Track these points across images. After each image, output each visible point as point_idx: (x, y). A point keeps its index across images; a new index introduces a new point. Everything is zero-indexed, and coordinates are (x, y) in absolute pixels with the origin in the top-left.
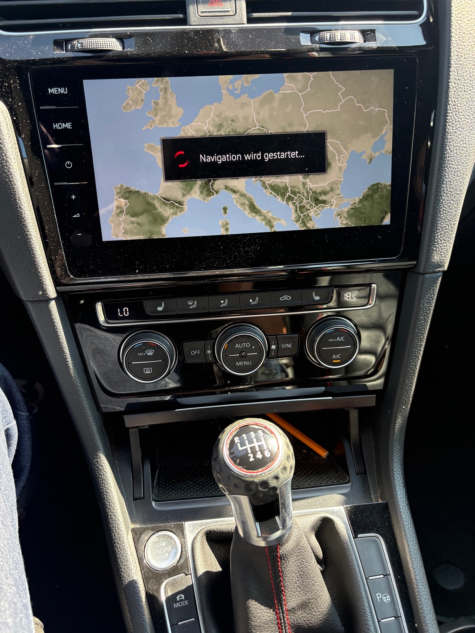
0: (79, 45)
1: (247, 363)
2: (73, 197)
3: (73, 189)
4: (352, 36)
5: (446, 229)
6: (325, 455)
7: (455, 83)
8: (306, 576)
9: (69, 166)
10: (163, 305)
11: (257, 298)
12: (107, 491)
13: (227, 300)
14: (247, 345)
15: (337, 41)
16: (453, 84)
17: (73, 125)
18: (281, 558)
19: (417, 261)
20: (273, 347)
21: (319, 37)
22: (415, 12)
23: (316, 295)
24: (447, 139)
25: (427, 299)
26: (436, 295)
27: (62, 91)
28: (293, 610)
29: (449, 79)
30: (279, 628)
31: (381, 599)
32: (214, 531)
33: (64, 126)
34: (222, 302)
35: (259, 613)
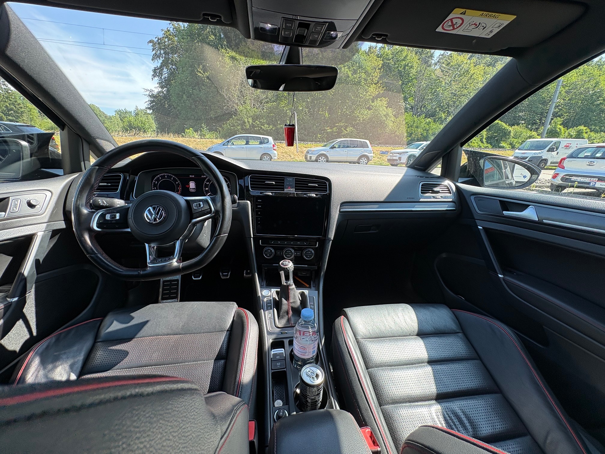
0: (265, 194)
1: (289, 256)
3: (259, 218)
4: (314, 195)
10: (273, 242)
11: (293, 242)
12: (256, 280)
14: (290, 252)
15: (311, 196)
16: (332, 204)
17: (261, 206)
19: (326, 237)
21: (307, 195)
22: (326, 192)
23: (305, 243)
24: (331, 214)
25: (328, 245)
26: (330, 245)
27: (260, 201)
28: (291, 303)
30: (288, 306)
34: (285, 242)
35: (284, 301)
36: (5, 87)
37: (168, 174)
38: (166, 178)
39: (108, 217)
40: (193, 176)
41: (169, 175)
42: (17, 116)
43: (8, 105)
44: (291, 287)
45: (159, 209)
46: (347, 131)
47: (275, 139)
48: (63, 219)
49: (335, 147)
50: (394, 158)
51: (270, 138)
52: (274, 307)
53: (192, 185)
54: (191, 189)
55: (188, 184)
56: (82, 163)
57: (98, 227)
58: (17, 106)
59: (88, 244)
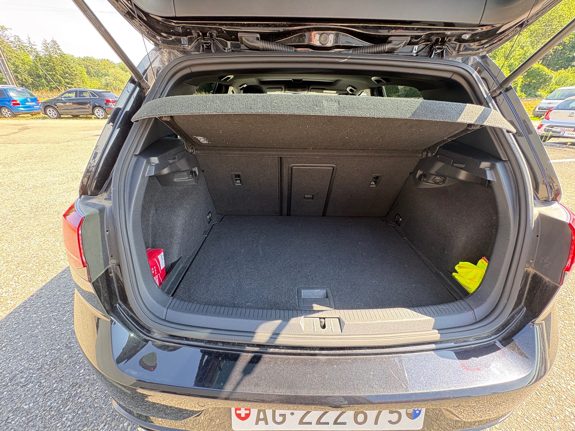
36: (60, 52)
42: (72, 78)
43: (64, 69)
58: (71, 70)
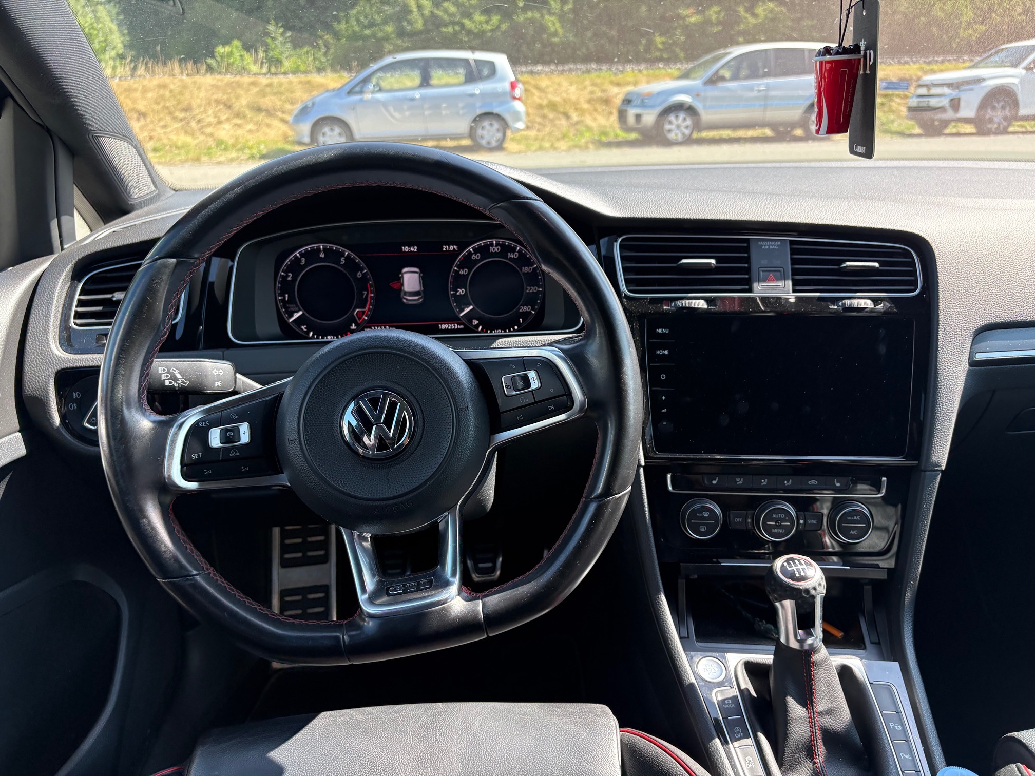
0: (680, 304)
1: (781, 531)
2: (664, 398)
4: (866, 304)
5: (942, 438)
6: (840, 635)
7: (942, 336)
8: (832, 688)
9: (663, 377)
10: (717, 479)
11: (791, 480)
12: (666, 620)
13: (766, 480)
14: (782, 516)
15: (855, 306)
16: (941, 337)
17: (669, 352)
18: (813, 663)
19: (919, 461)
20: (802, 522)
21: (842, 303)
22: (913, 288)
23: (837, 482)
24: (938, 373)
25: (928, 492)
26: (936, 489)
27: (665, 331)
28: (821, 714)
29: (938, 333)
30: (810, 727)
31: (893, 727)
32: (752, 662)
33: (663, 352)
34: (763, 481)
35: (795, 709)
37: (328, 246)
38: (322, 260)
39: (215, 438)
40: (414, 249)
41: (331, 249)
44: (816, 657)
45: (393, 406)
46: (755, 15)
47: (514, 61)
48: (16, 425)
49: (723, 79)
50: (933, 102)
51: (501, 60)
52: (757, 727)
53: (411, 280)
54: (406, 293)
55: (399, 279)
56: (54, 224)
57: (186, 476)
59: (162, 542)
